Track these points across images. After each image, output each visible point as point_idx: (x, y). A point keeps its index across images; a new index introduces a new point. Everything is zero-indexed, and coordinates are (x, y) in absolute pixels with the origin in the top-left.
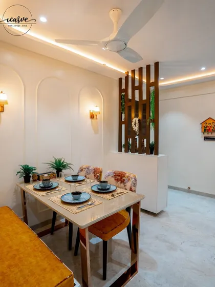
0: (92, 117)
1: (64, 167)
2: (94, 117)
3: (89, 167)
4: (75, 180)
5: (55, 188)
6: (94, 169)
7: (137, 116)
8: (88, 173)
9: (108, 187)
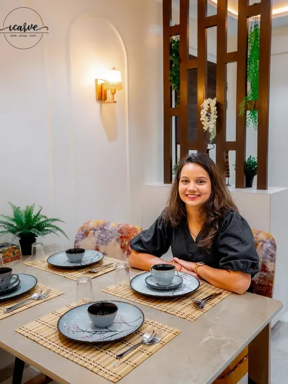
0: (102, 96)
1: (41, 228)
2: (106, 99)
3: (104, 225)
4: (76, 263)
5: (29, 293)
6: (120, 231)
7: (210, 95)
8: (104, 241)
9: (175, 282)
